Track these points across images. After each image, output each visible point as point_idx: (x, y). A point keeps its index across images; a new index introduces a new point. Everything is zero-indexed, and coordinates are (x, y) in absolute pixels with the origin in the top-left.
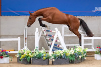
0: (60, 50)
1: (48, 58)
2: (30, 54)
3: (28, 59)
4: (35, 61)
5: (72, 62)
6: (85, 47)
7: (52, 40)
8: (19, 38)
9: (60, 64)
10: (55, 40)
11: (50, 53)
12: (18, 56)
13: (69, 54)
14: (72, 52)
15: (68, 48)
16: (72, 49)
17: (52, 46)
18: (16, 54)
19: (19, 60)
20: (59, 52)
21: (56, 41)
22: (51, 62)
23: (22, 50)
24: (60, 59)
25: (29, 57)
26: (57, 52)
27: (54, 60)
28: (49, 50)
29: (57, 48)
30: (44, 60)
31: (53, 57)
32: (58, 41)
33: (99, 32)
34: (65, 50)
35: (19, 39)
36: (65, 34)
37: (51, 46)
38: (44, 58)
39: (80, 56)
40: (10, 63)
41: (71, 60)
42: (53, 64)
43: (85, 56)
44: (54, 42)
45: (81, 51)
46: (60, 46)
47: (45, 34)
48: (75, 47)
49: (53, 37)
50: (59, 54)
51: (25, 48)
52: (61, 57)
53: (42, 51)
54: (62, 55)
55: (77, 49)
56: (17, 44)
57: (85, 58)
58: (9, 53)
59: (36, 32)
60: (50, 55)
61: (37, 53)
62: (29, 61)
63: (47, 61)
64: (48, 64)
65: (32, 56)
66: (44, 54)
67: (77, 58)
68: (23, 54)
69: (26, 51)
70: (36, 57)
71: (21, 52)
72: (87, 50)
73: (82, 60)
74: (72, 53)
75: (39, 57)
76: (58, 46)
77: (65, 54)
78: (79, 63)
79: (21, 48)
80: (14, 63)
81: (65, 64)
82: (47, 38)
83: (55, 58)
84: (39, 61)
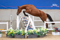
0: (31, 30)
1: (24, 34)
2: (14, 32)
7: (27, 23)
9: (31, 38)
12: (6, 33)
13: (37, 32)
14: (39, 30)
15: (36, 28)
16: (39, 29)
17: (27, 27)
18: (6, 32)
19: (7, 35)
20: (31, 31)
21: (29, 24)
22: (26, 37)
23: (9, 29)
25: (13, 34)
26: (30, 31)
27: (28, 35)
28: (25, 29)
30: (22, 36)
31: (27, 34)
32: (30, 24)
33: (55, 19)
34: (35, 29)
35: (7, 23)
36: (34, 20)
38: (22, 34)
39: (44, 33)
40: (2, 37)
41: (38, 35)
42: (27, 38)
45: (44, 30)
47: (23, 20)
48: (40, 28)
49: (27, 21)
50: (31, 32)
51: (11, 28)
52: (32, 34)
53: (21, 30)
54: (33, 32)
55: (42, 29)
56: (6, 26)
57: (46, 34)
58: (1, 31)
59: (17, 19)
60: (26, 33)
61: (18, 31)
63: (24, 36)
65: (15, 33)
66: (22, 32)
67: (41, 34)
68: (10, 32)
69: (12, 30)
70: (17, 34)
71: (8, 31)
72: (48, 29)
75: (19, 34)
76: (31, 27)
77: (35, 32)
78: (43, 37)
79: (9, 28)
80: (4, 37)
81: (34, 37)
82: (24, 22)
83: (29, 34)
84: (19, 36)
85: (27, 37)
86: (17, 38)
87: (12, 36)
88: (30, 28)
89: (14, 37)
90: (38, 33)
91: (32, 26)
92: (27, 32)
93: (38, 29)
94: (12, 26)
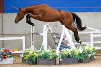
0: (67, 49)
1: (55, 58)
2: (35, 54)
3: (34, 59)
4: (41, 61)
5: (80, 61)
6: (95, 45)
7: (59, 38)
8: (24, 36)
9: (68, 63)
10: (62, 38)
11: (58, 52)
12: (22, 56)
13: (77, 53)
14: (81, 50)
15: (76, 46)
16: (81, 47)
17: (60, 44)
18: (21, 54)
19: (24, 60)
20: (66, 51)
21: (64, 39)
22: (58, 62)
24: (68, 59)
25: (35, 57)
26: (65, 51)
27: (61, 60)
28: (56, 49)
29: (64, 47)
31: (60, 57)
32: (65, 39)
34: (73, 48)
35: (23, 38)
37: (58, 45)
38: (51, 57)
39: (90, 55)
40: (14, 64)
41: (80, 59)
43: (95, 55)
44: (61, 41)
45: (91, 49)
46: (68, 45)
47: (52, 32)
48: (83, 46)
49: (60, 35)
50: (67, 53)
52: (69, 56)
53: (49, 51)
54: (70, 54)
55: (86, 48)
56: (22, 43)
57: (95, 57)
58: (13, 52)
61: (43, 53)
62: (34, 61)
63: (54, 60)
64: (55, 64)
65: (38, 55)
66: (51, 54)
67: (86, 57)
68: (28, 53)
69: (32, 50)
70: (42, 57)
72: (97, 48)
73: (92, 59)
74: (81, 52)
75: (45, 57)
76: (66, 45)
77: (73, 53)
78: (88, 62)
80: (18, 64)
81: (73, 63)
82: (54, 36)
83: (62, 57)
84: (45, 61)
85: (60, 63)
86: (41, 64)
87: (33, 62)
88: (64, 45)
89: (36, 63)
90: (80, 54)
91: (68, 42)
92: (59, 54)
93: (79, 48)
94: (33, 43)
